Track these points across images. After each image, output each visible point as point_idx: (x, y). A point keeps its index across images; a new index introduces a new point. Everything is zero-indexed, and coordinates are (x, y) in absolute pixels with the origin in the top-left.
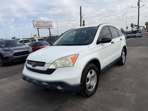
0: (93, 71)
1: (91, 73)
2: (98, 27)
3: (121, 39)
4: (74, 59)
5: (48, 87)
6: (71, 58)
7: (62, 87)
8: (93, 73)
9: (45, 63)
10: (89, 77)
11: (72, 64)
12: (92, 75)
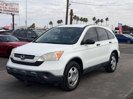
0: (75, 68)
1: (73, 70)
2: (84, 28)
3: (110, 43)
4: (60, 55)
5: (36, 76)
6: (57, 54)
7: (47, 76)
8: (75, 70)
9: (34, 56)
10: (71, 73)
11: (57, 59)
12: (74, 71)
